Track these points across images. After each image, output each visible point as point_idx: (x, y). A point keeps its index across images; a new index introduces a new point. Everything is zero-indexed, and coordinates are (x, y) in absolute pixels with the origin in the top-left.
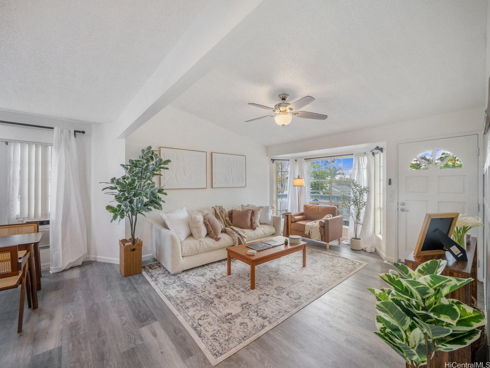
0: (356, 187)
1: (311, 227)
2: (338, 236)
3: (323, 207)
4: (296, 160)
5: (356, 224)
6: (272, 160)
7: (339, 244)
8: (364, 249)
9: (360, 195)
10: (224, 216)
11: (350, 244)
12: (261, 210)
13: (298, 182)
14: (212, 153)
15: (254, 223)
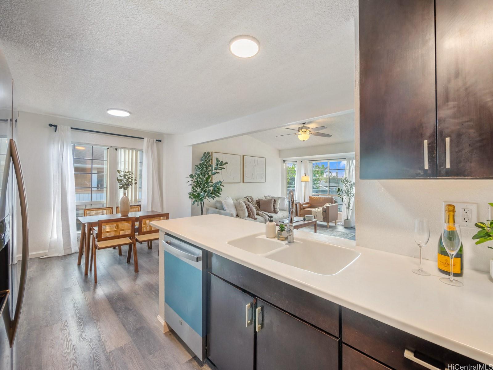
0: (348, 183)
1: (316, 212)
2: (335, 219)
3: (324, 198)
4: (302, 162)
5: (348, 209)
6: (283, 161)
7: (336, 225)
8: (353, 227)
9: (351, 188)
10: (254, 204)
11: (343, 224)
12: (280, 199)
13: (305, 179)
14: (243, 156)
15: (276, 209)
